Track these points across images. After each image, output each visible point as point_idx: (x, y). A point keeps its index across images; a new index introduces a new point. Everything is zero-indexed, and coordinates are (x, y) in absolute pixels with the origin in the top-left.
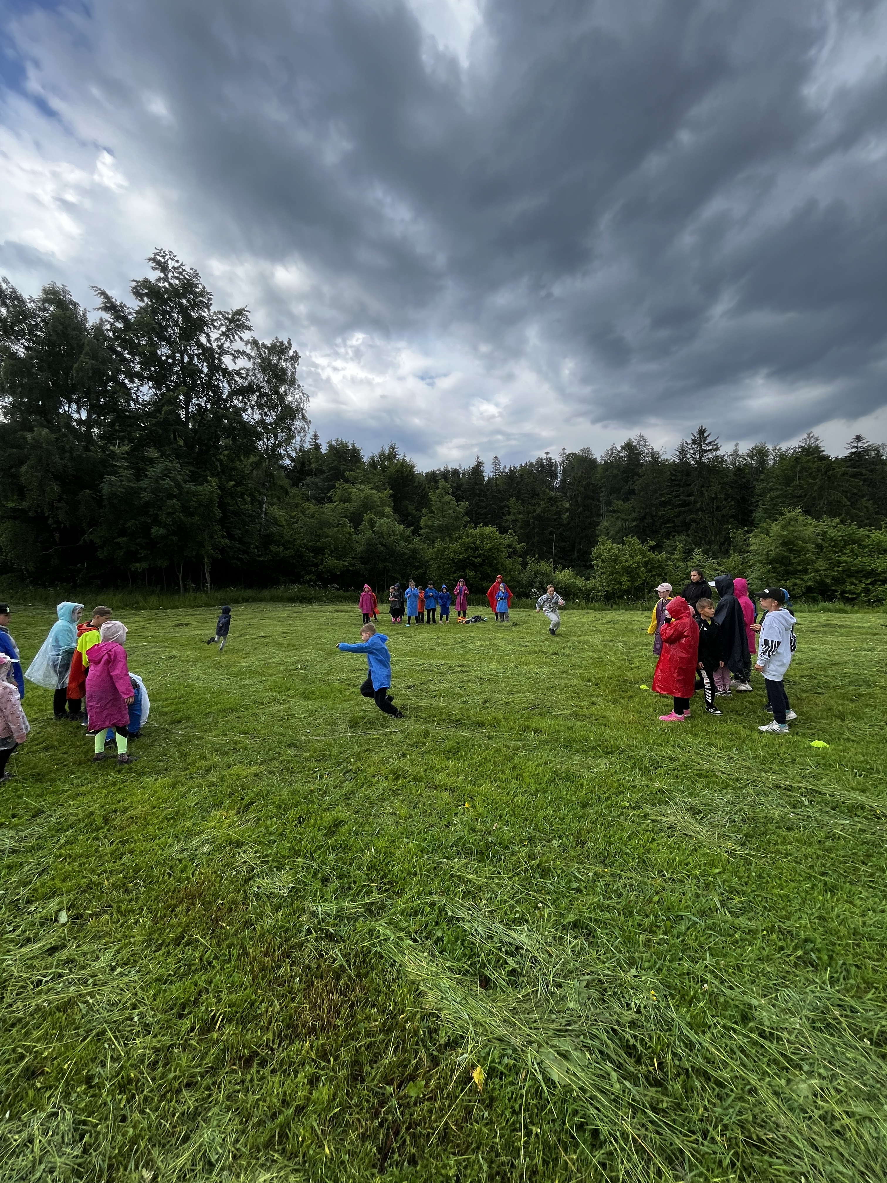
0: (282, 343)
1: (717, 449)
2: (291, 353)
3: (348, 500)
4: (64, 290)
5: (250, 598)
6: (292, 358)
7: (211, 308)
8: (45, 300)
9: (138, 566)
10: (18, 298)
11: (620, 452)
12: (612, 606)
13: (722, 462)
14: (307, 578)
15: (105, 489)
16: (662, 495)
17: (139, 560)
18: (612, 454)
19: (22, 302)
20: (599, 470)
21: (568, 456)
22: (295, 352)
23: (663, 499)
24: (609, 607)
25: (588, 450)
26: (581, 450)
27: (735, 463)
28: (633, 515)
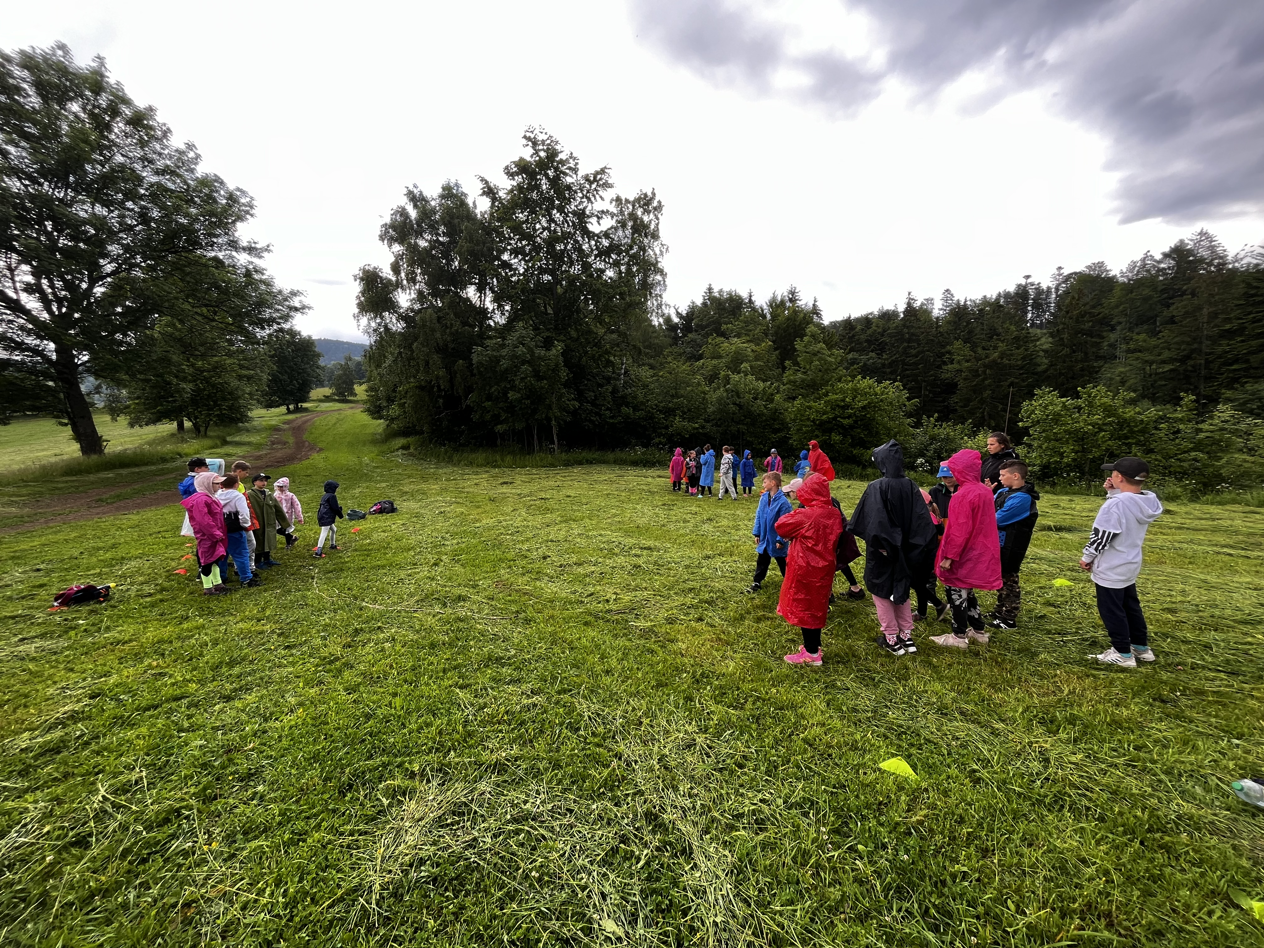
0: (646, 195)
2: (655, 204)
4: (456, 184)
5: (594, 459)
6: (655, 209)
7: (579, 173)
8: (442, 197)
9: (500, 428)
10: (424, 199)
11: (1159, 262)
14: (657, 440)
15: (475, 358)
16: (1228, 320)
17: (501, 423)
18: (1144, 265)
19: (427, 201)
20: (1117, 292)
21: (1069, 276)
22: (659, 202)
23: (1228, 327)
25: (1101, 265)
26: (1087, 267)
28: (1166, 354)
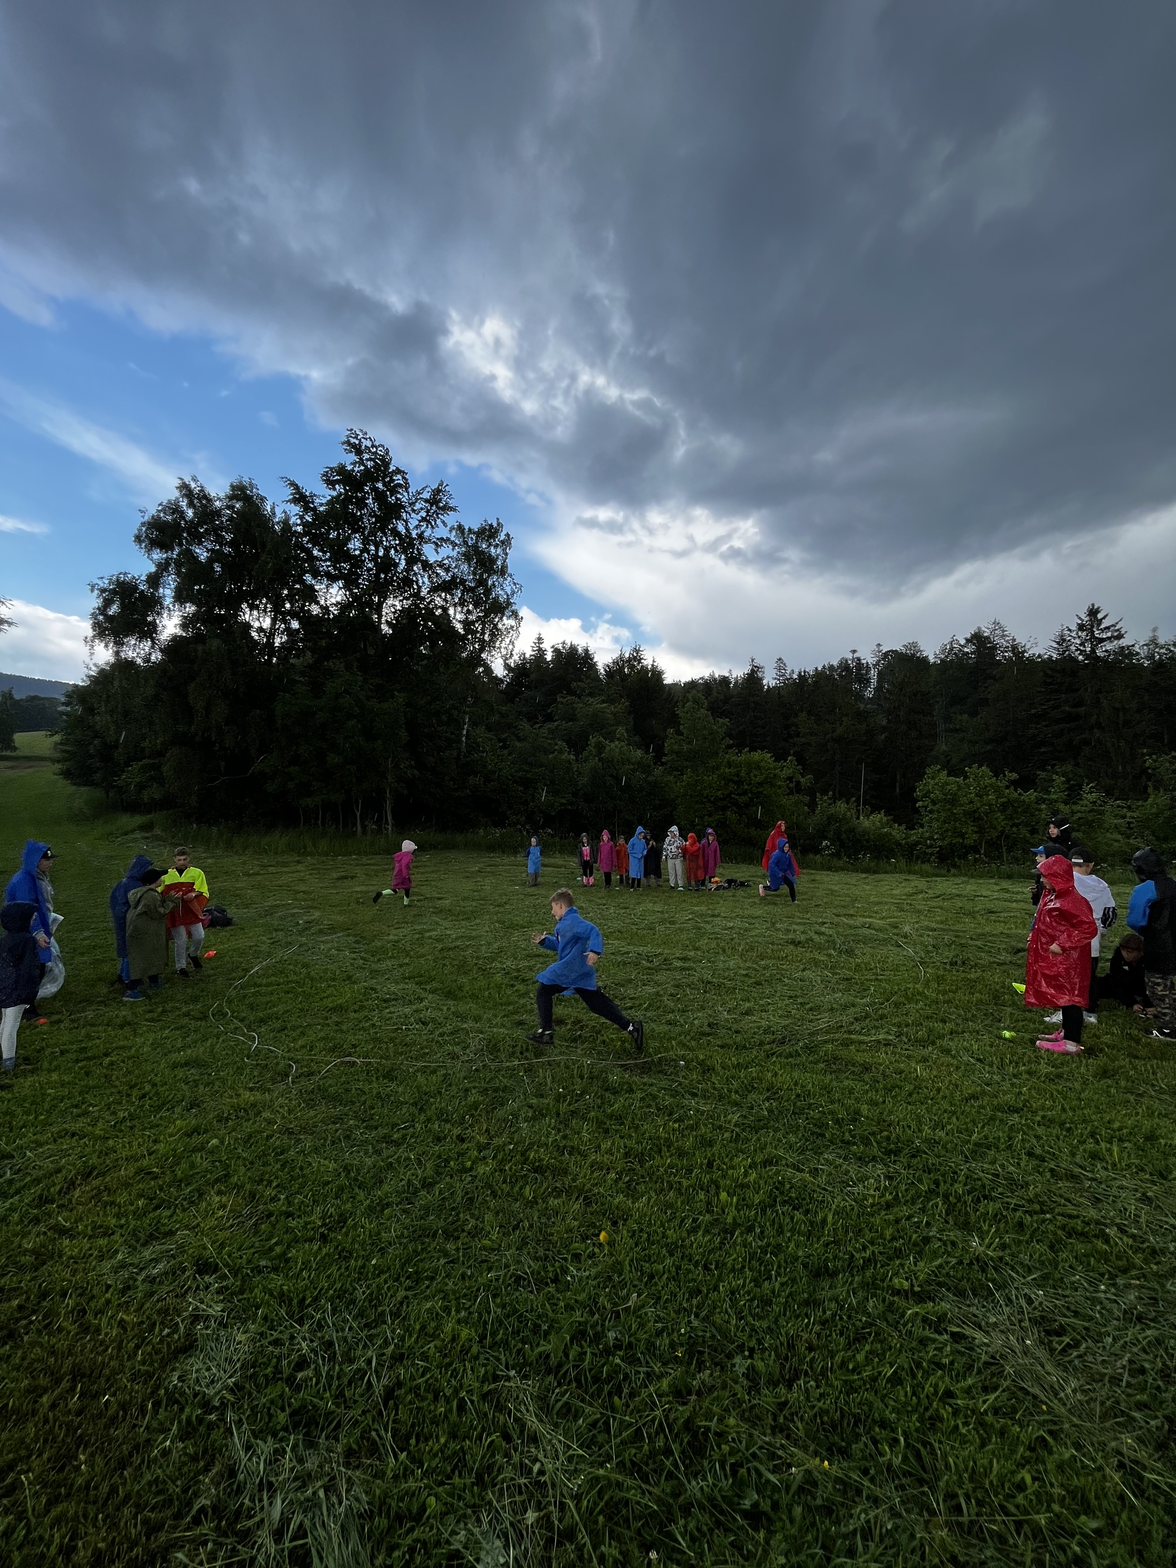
1: (1120, 637)
2: (502, 537)
3: (572, 718)
4: (251, 484)
6: (503, 542)
10: (205, 497)
11: (963, 646)
12: (949, 871)
13: (1131, 655)
15: (279, 709)
16: (1032, 705)
17: (311, 794)
18: (952, 649)
20: (933, 672)
21: (886, 654)
22: (508, 535)
24: (944, 872)
26: (904, 646)
27: (1154, 657)
28: (987, 735)
